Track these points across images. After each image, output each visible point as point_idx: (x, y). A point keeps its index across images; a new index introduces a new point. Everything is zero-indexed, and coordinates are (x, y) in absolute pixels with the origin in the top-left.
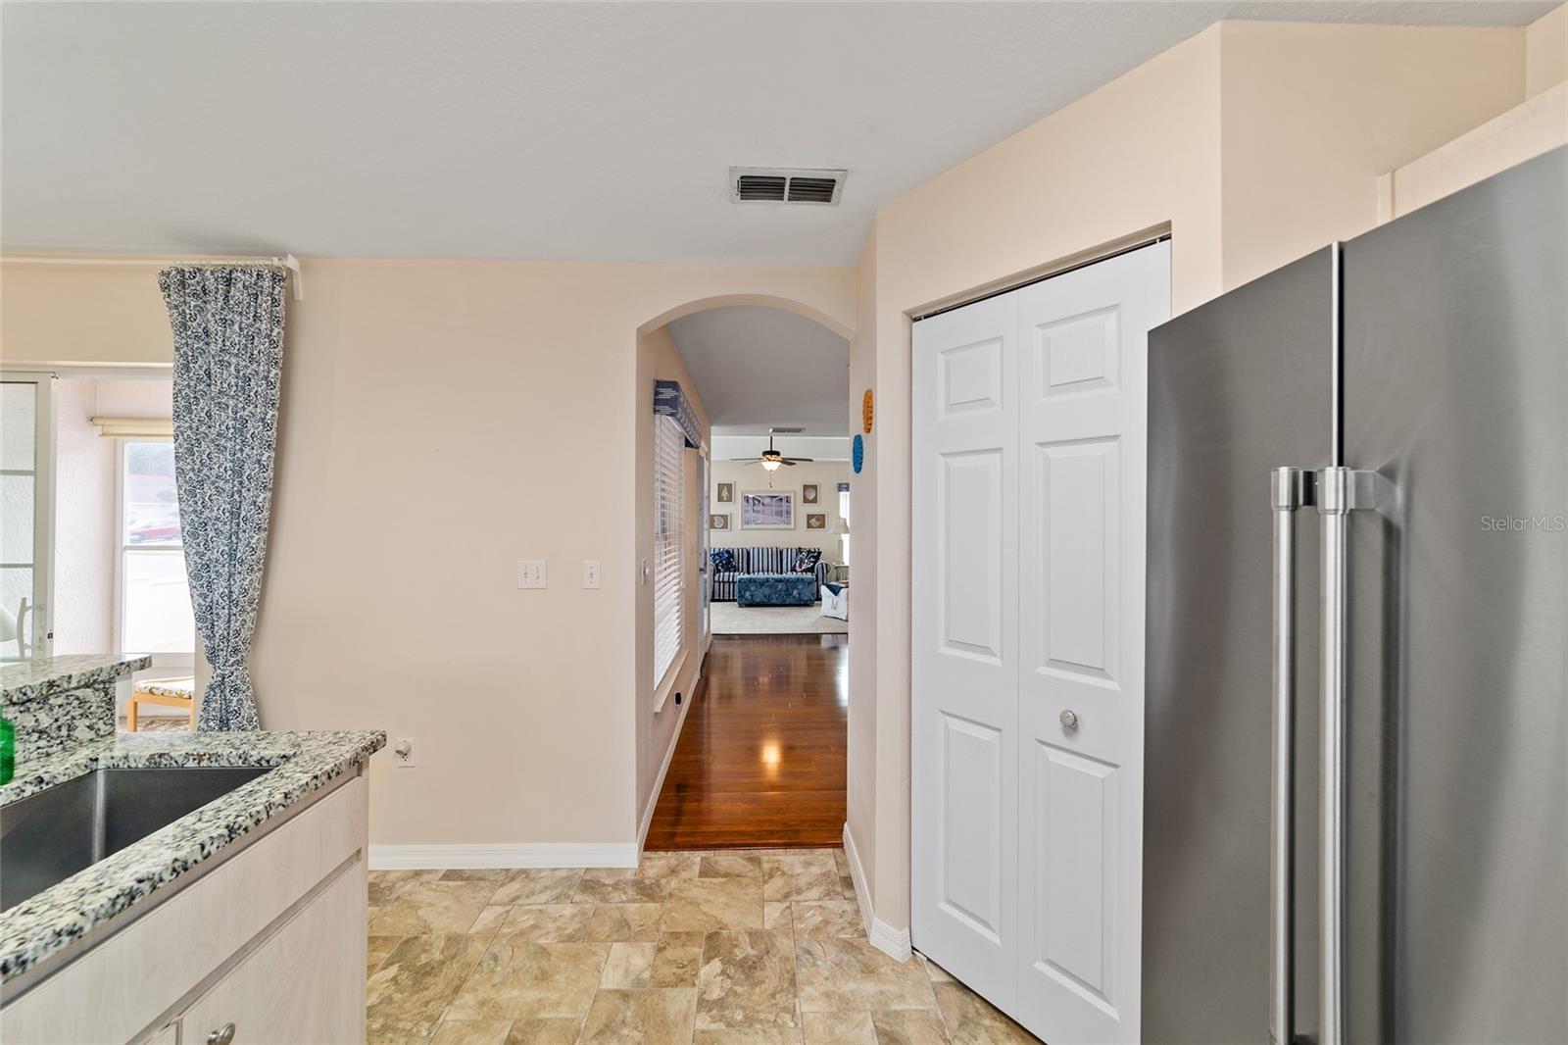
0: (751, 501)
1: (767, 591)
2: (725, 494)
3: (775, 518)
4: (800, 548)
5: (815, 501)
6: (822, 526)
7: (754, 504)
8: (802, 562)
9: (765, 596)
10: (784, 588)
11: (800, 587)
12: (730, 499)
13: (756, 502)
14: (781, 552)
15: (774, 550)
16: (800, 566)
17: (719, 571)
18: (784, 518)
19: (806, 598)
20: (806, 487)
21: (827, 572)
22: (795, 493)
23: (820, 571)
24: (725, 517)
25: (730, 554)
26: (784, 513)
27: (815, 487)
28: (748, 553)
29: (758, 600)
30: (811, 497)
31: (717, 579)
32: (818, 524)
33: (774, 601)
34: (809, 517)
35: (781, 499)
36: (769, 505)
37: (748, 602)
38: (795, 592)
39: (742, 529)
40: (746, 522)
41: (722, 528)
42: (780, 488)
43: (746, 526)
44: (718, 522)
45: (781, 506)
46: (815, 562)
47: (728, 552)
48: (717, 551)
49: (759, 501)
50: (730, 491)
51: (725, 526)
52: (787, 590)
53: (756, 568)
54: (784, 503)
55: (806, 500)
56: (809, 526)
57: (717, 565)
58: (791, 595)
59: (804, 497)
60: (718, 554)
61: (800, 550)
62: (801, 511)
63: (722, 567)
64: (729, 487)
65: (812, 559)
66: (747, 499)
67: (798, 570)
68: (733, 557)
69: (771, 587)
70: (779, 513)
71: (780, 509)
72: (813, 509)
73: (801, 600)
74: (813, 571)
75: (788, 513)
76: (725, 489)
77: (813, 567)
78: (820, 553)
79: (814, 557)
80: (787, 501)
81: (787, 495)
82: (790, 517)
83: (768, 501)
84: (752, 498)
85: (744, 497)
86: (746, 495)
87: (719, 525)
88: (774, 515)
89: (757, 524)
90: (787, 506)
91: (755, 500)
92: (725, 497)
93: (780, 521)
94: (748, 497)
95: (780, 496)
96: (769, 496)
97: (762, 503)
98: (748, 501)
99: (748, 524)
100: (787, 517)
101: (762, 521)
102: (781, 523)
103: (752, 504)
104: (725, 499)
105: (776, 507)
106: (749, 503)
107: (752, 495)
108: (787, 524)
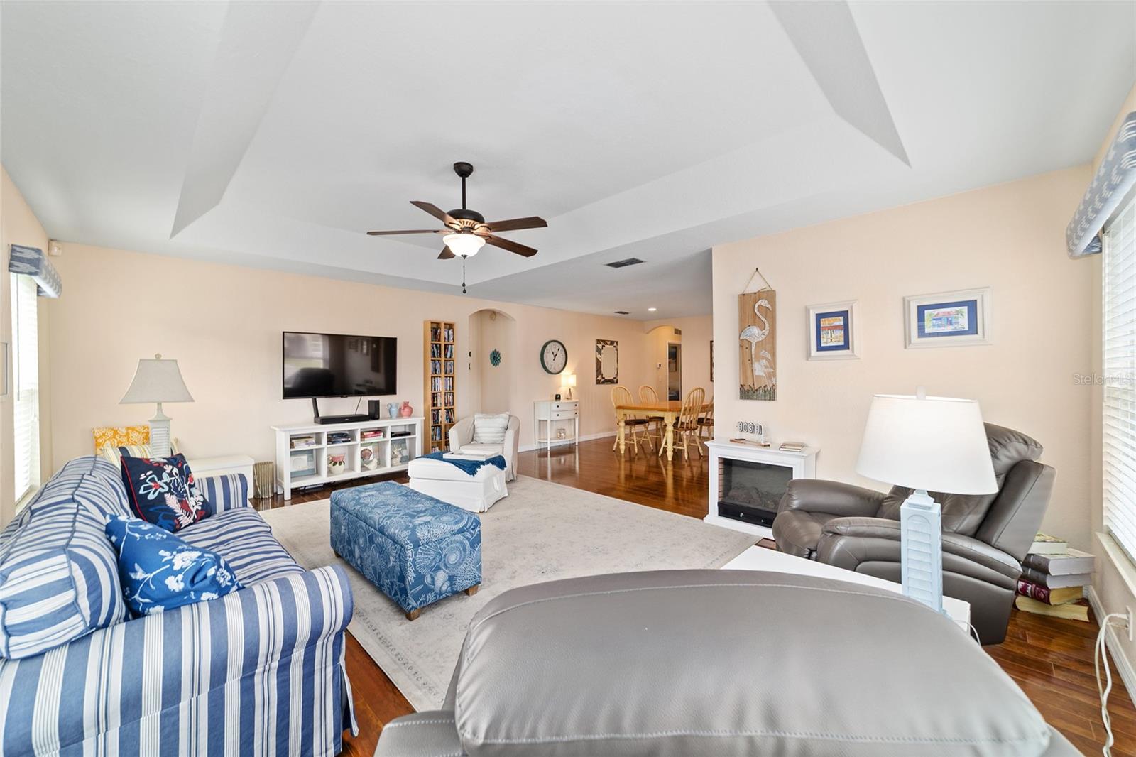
67: (186, 521)
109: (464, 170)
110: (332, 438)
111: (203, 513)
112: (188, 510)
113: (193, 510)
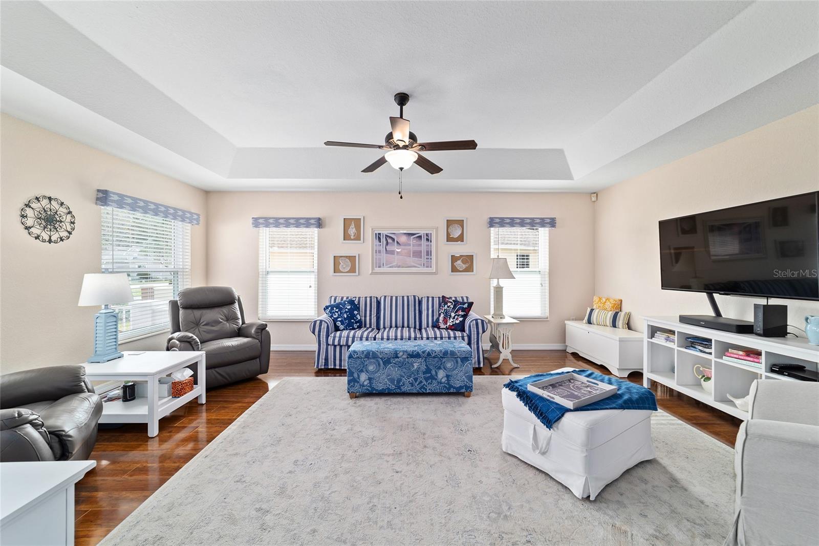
0: (383, 240)
1: (395, 372)
2: (352, 231)
3: (411, 260)
4: (443, 297)
5: (461, 238)
6: (470, 269)
7: (387, 243)
8: (447, 316)
9: (392, 381)
10: (423, 368)
11: (449, 365)
12: (357, 238)
13: (390, 241)
14: (420, 302)
15: (411, 299)
16: (445, 322)
17: (337, 329)
18: (423, 260)
19: (458, 384)
20: (450, 223)
21: (484, 332)
22: (437, 229)
23: (474, 330)
24: (352, 259)
25: (354, 305)
26: (424, 254)
27: (461, 223)
28: (378, 303)
29: (380, 387)
30: (456, 233)
31: (330, 342)
32: (464, 266)
33: (406, 388)
34: (454, 259)
35: (420, 237)
37: (364, 390)
38: (441, 374)
39: (372, 273)
40: (377, 264)
41: (349, 272)
42: (419, 225)
43: (377, 270)
44: (344, 265)
45: (420, 245)
46: (465, 317)
47: (351, 302)
48: (338, 301)
49: (393, 240)
50: (358, 227)
51: (353, 270)
52: (428, 371)
53: (388, 324)
54: (424, 241)
55: (449, 239)
56: (454, 269)
57: (335, 321)
58: (433, 378)
59: (448, 234)
60: (337, 306)
61: (444, 300)
62: (443, 251)
63: (342, 323)
64: (357, 222)
65: (461, 313)
66: (379, 237)
67: (442, 326)
68: (358, 309)
69: (401, 365)
70: (418, 254)
71: (417, 248)
72: (459, 249)
73: (451, 386)
74: (463, 330)
75: (429, 253)
76: (353, 226)
77: (463, 323)
78: (471, 304)
79: (463, 310)
80: (427, 240)
81: (428, 232)
82: (431, 259)
83: (403, 239)
84: (384, 236)
85: (376, 234)
86: (377, 232)
87: (344, 268)
88: (412, 256)
89: (390, 267)
90: (428, 245)
91: (388, 239)
92: (353, 235)
93: (418, 264)
94: (379, 234)
95: (418, 233)
96: (405, 234)
97: (396, 242)
98: (379, 239)
99: (380, 267)
100: (427, 258)
101: (396, 263)
102: (419, 266)
103: (385, 242)
104: (352, 237)
105: (413, 245)
106: (380, 242)
107: (385, 232)
108: (427, 267)
109: (401, 99)
111: (453, 328)
112: (446, 323)
113: (448, 324)
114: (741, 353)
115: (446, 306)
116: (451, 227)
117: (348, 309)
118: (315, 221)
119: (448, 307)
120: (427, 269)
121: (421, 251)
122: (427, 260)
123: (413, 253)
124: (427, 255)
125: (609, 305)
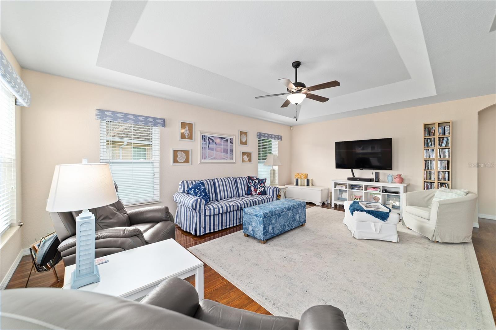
0: (207, 140)
2: (186, 132)
3: (223, 155)
5: (246, 143)
7: (209, 143)
9: (281, 226)
11: (300, 211)
12: (191, 137)
13: (211, 141)
14: (236, 181)
15: (229, 179)
18: (229, 155)
19: (302, 220)
20: (241, 133)
22: (235, 136)
24: (187, 153)
26: (229, 151)
27: (246, 134)
28: (214, 183)
29: (277, 232)
30: (244, 141)
32: (248, 159)
33: (286, 229)
34: (243, 154)
35: (227, 140)
36: (221, 145)
37: (270, 236)
38: (297, 217)
39: (201, 163)
40: (204, 157)
41: (185, 162)
42: (227, 132)
43: (203, 161)
44: (181, 157)
45: (227, 146)
46: (264, 187)
49: (213, 141)
50: (191, 130)
51: (187, 161)
52: (293, 216)
54: (228, 143)
55: (242, 143)
56: (243, 161)
58: (295, 220)
59: (241, 140)
62: (239, 150)
64: (190, 126)
66: (204, 138)
67: (254, 193)
68: (206, 188)
69: (284, 216)
70: (226, 151)
71: (226, 148)
72: (245, 149)
73: (300, 222)
75: (232, 151)
76: (187, 128)
78: (265, 180)
80: (231, 142)
81: (231, 138)
82: (233, 154)
83: (218, 141)
84: (208, 137)
85: (202, 136)
86: (203, 135)
87: (181, 159)
88: (223, 152)
89: (211, 159)
90: (231, 146)
91: (210, 140)
92: (187, 135)
93: (226, 157)
94: (205, 136)
95: (226, 138)
96: (219, 137)
97: (214, 142)
98: (205, 139)
99: (205, 159)
100: (231, 154)
101: (214, 157)
102: (227, 159)
103: (208, 142)
104: (186, 137)
105: (224, 146)
106: (205, 142)
107: (208, 135)
108: (231, 159)
109: (297, 65)
110: (352, 187)
111: (261, 193)
112: (256, 191)
113: (258, 192)
114: (372, 188)
115: (253, 182)
116: (241, 136)
117: (203, 189)
118: (162, 121)
119: (255, 182)
120: (231, 160)
121: (228, 149)
122: (231, 155)
123: (224, 150)
124: (231, 152)
125: (303, 177)
